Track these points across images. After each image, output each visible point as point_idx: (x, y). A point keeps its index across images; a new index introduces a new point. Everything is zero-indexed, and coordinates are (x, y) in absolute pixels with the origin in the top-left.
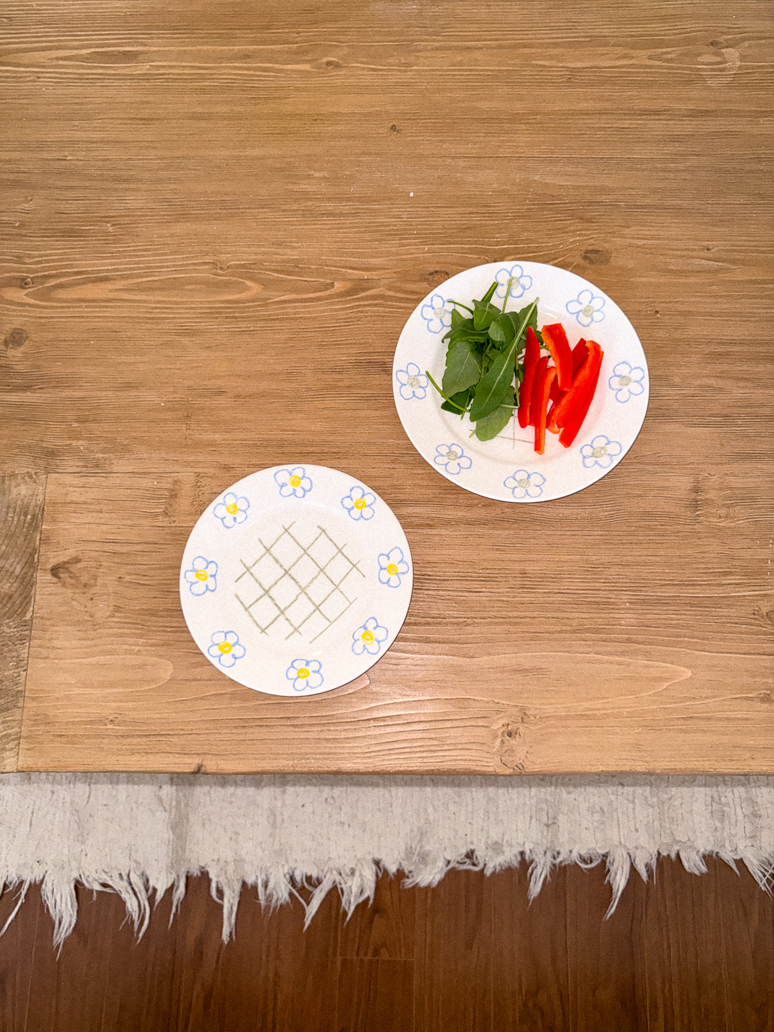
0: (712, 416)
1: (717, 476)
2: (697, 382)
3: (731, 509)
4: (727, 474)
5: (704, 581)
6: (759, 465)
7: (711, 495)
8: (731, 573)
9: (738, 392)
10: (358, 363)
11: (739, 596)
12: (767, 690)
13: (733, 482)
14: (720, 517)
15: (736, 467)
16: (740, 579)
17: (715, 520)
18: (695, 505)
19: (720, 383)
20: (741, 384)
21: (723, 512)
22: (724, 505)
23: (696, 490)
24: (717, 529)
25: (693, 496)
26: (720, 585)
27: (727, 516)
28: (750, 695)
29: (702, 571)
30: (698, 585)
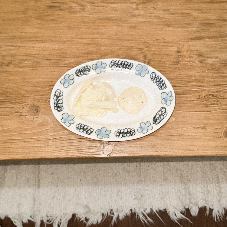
0: (185, 24)
1: (186, 47)
2: (180, 11)
3: (191, 58)
4: (190, 46)
5: (180, 85)
6: (203, 42)
7: (184, 53)
8: (190, 82)
9: (195, 14)
10: (50, 7)
11: (194, 90)
12: (204, 125)
13: (193, 48)
14: (187, 62)
15: (194, 43)
16: (194, 84)
17: (185, 63)
18: (178, 57)
19: (188, 12)
20: (197, 12)
21: (189, 59)
22: (189, 57)
23: (178, 52)
24: (186, 66)
25: (177, 54)
26: (186, 86)
27: (190, 61)
28: (198, 127)
29: (180, 81)
30: (178, 86)
